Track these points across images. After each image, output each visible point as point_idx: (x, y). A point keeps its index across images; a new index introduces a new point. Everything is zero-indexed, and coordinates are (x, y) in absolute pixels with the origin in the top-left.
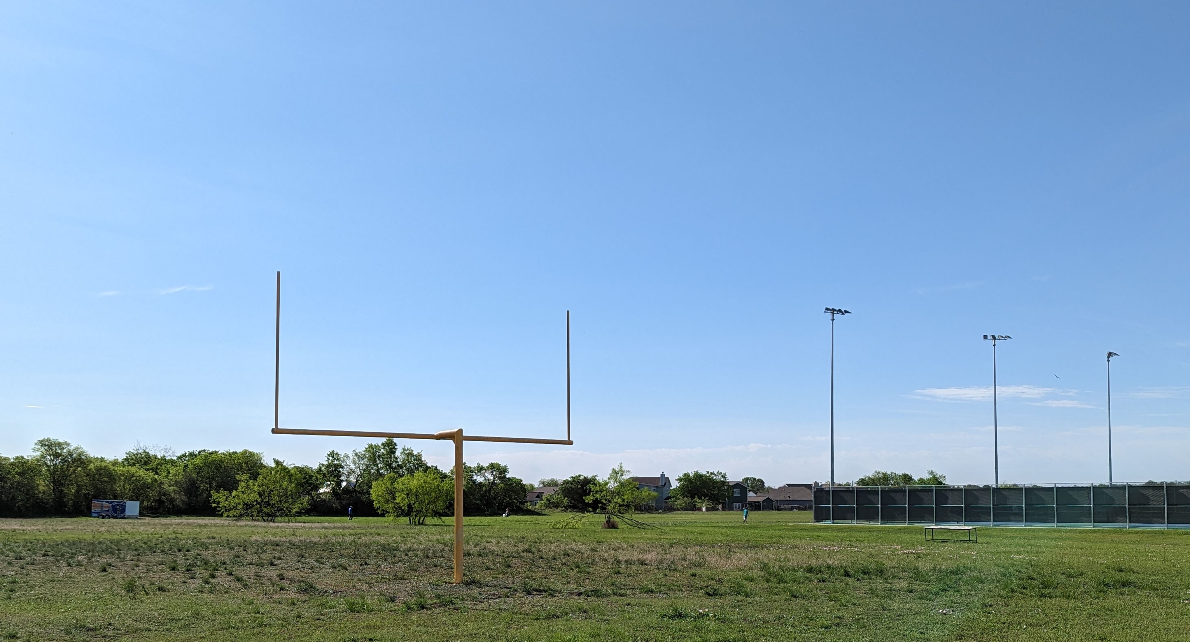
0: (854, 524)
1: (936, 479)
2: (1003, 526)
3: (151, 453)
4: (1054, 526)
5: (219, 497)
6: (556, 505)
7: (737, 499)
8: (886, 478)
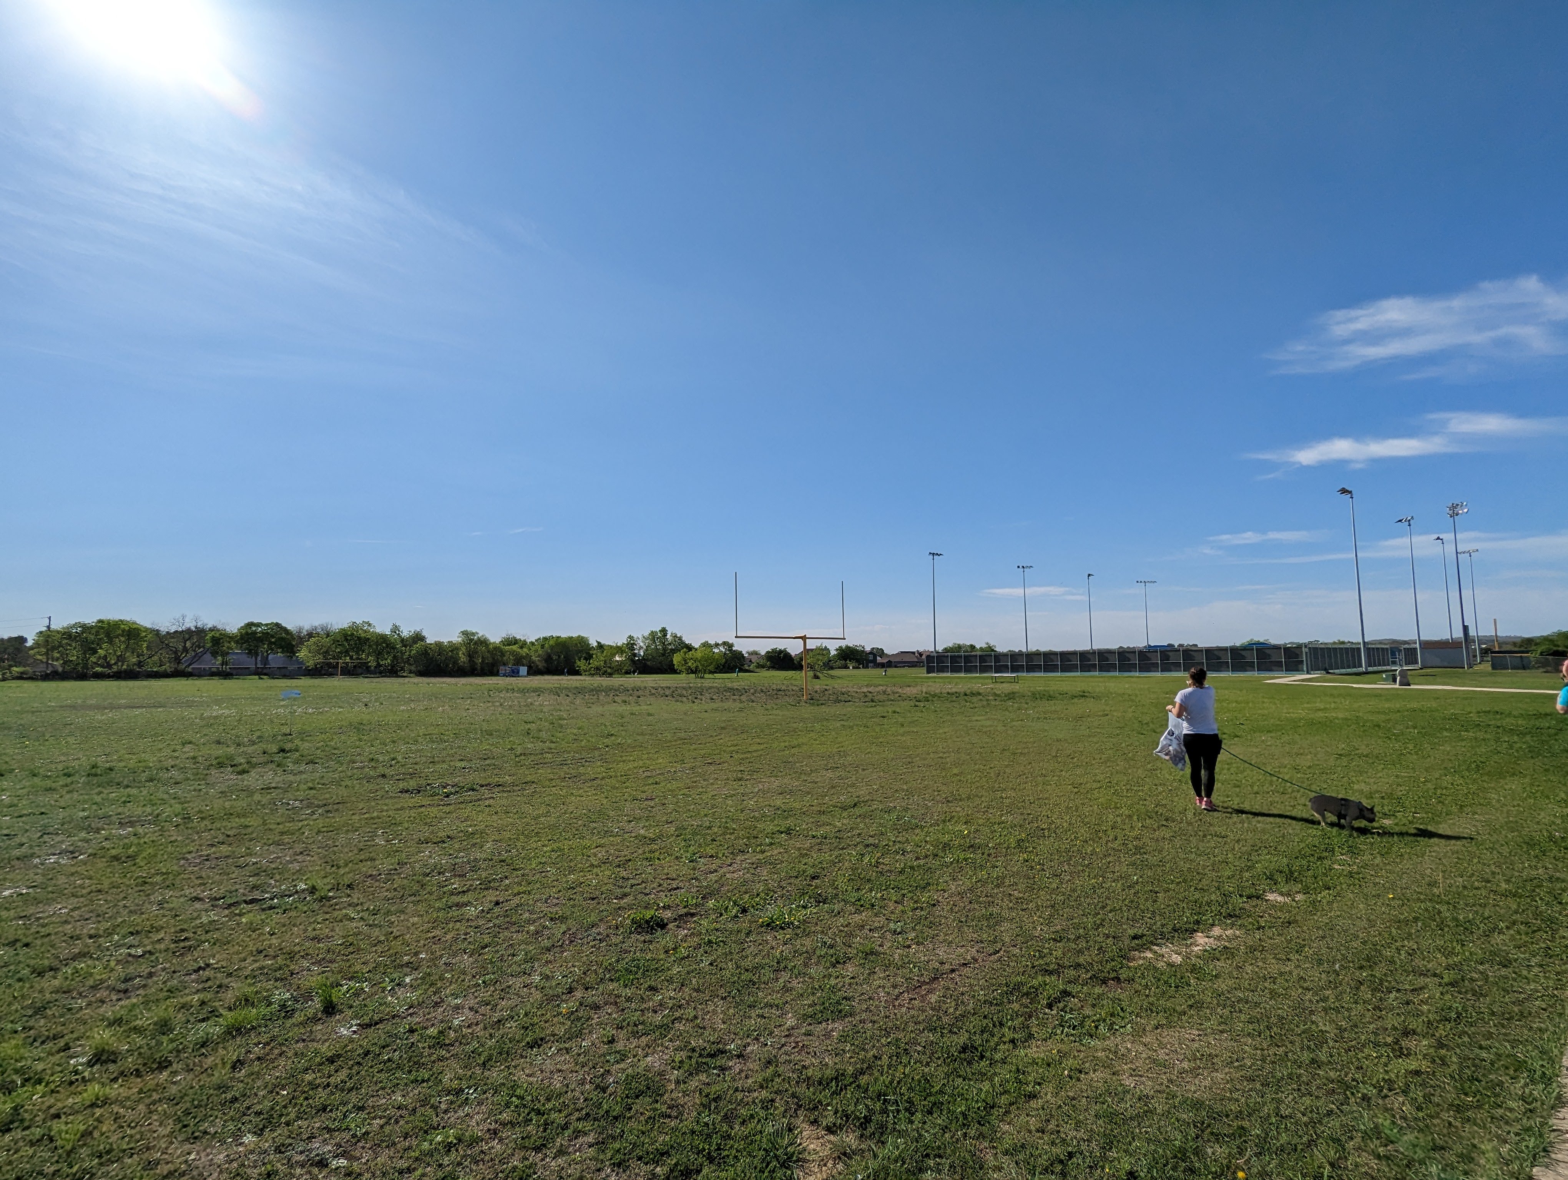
0: (949, 674)
1: (990, 647)
2: (1031, 674)
3: (518, 638)
4: (1059, 674)
5: (581, 664)
6: (763, 667)
7: (871, 662)
8: (960, 647)
